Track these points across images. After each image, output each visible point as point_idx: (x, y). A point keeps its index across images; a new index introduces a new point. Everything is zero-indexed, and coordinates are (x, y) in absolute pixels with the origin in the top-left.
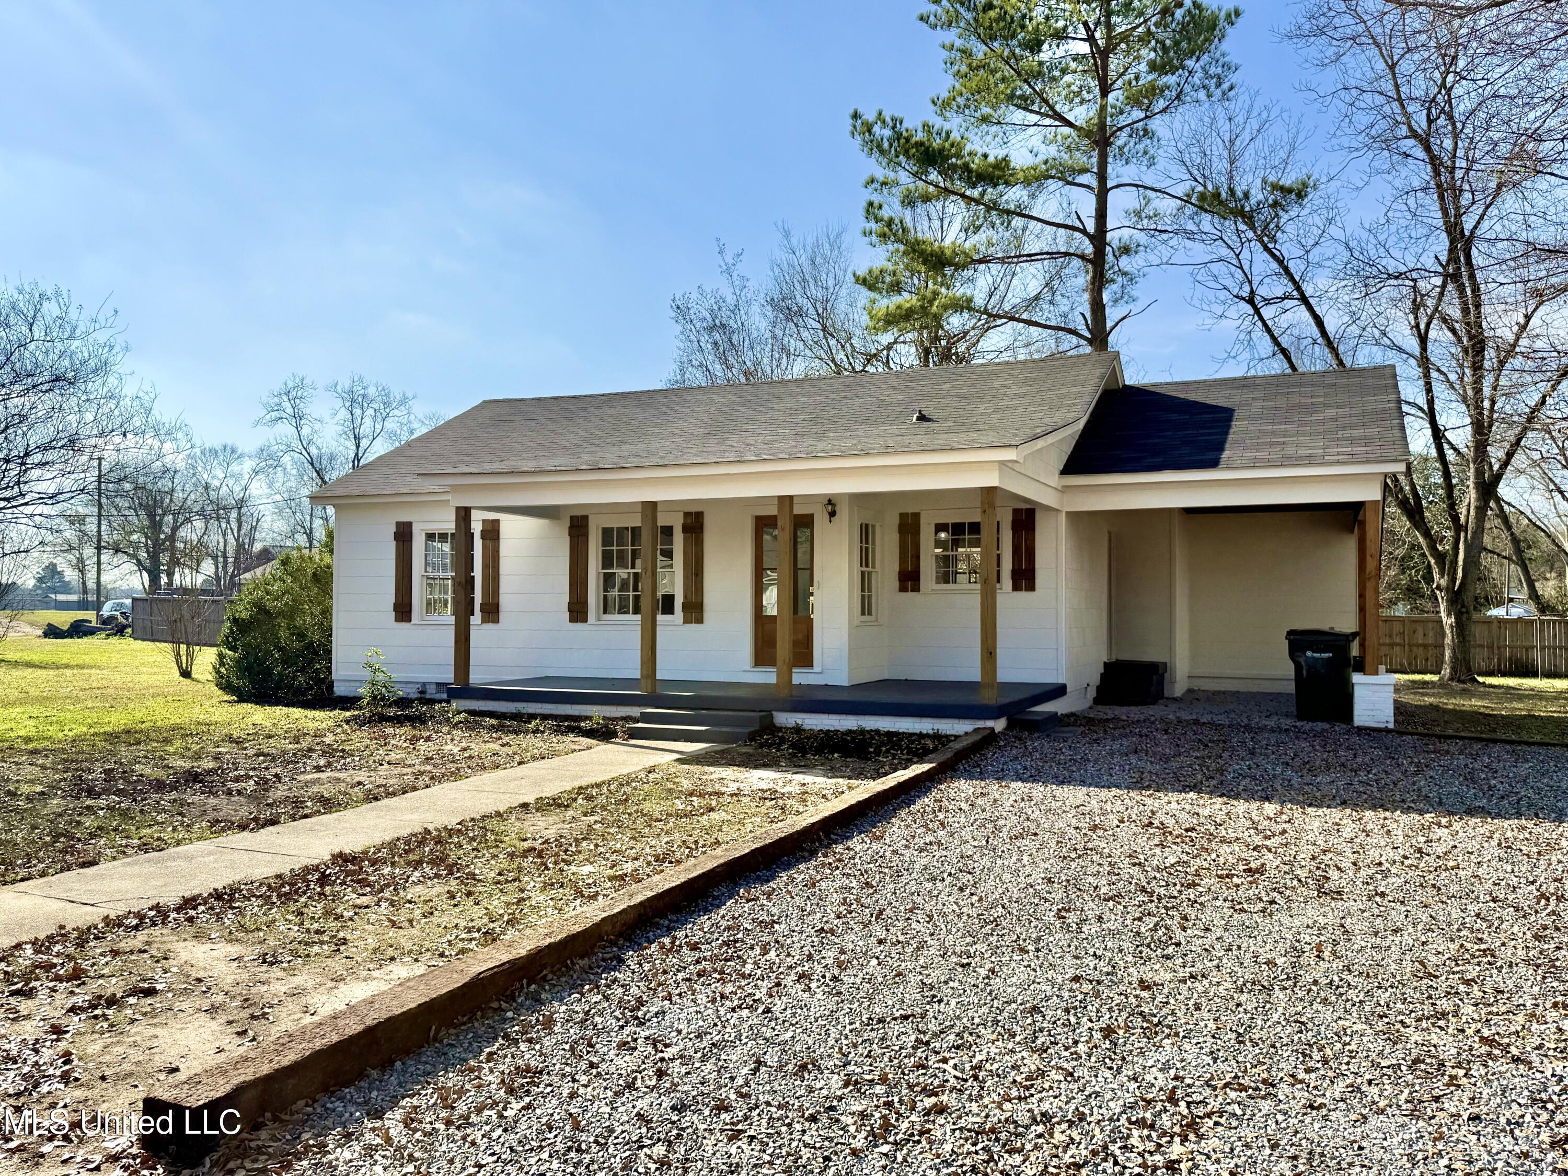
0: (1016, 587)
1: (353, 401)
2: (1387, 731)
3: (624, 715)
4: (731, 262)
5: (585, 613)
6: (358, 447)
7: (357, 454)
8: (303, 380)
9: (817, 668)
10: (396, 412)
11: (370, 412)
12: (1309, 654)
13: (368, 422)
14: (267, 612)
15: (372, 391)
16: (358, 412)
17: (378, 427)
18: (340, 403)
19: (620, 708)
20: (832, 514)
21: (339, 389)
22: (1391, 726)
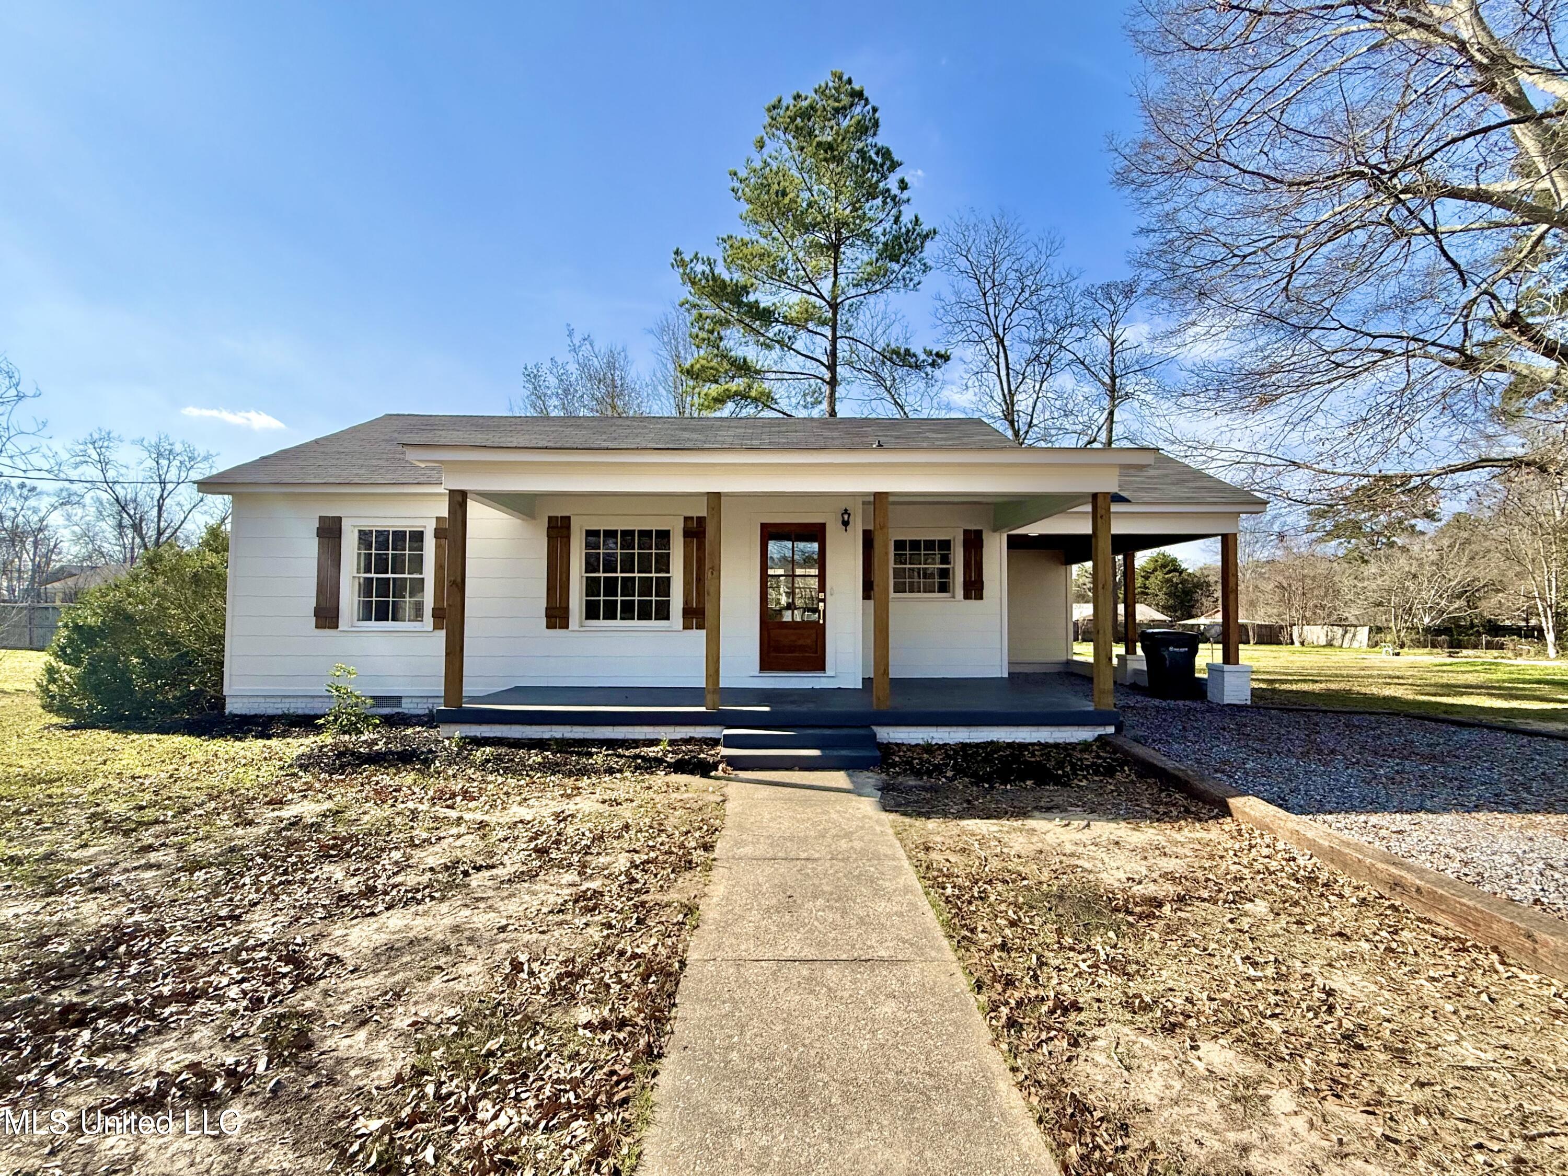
0: (967, 596)
1: (160, 455)
2: (1246, 706)
3: (683, 736)
4: (578, 344)
5: (566, 618)
6: (163, 491)
7: (162, 496)
8: (109, 433)
9: (829, 671)
10: (199, 465)
11: (177, 463)
12: (1171, 649)
13: (174, 472)
14: (129, 618)
15: (178, 448)
16: (164, 462)
17: (183, 475)
18: (146, 454)
19: (678, 729)
20: (846, 524)
21: (146, 443)
22: (1249, 703)
